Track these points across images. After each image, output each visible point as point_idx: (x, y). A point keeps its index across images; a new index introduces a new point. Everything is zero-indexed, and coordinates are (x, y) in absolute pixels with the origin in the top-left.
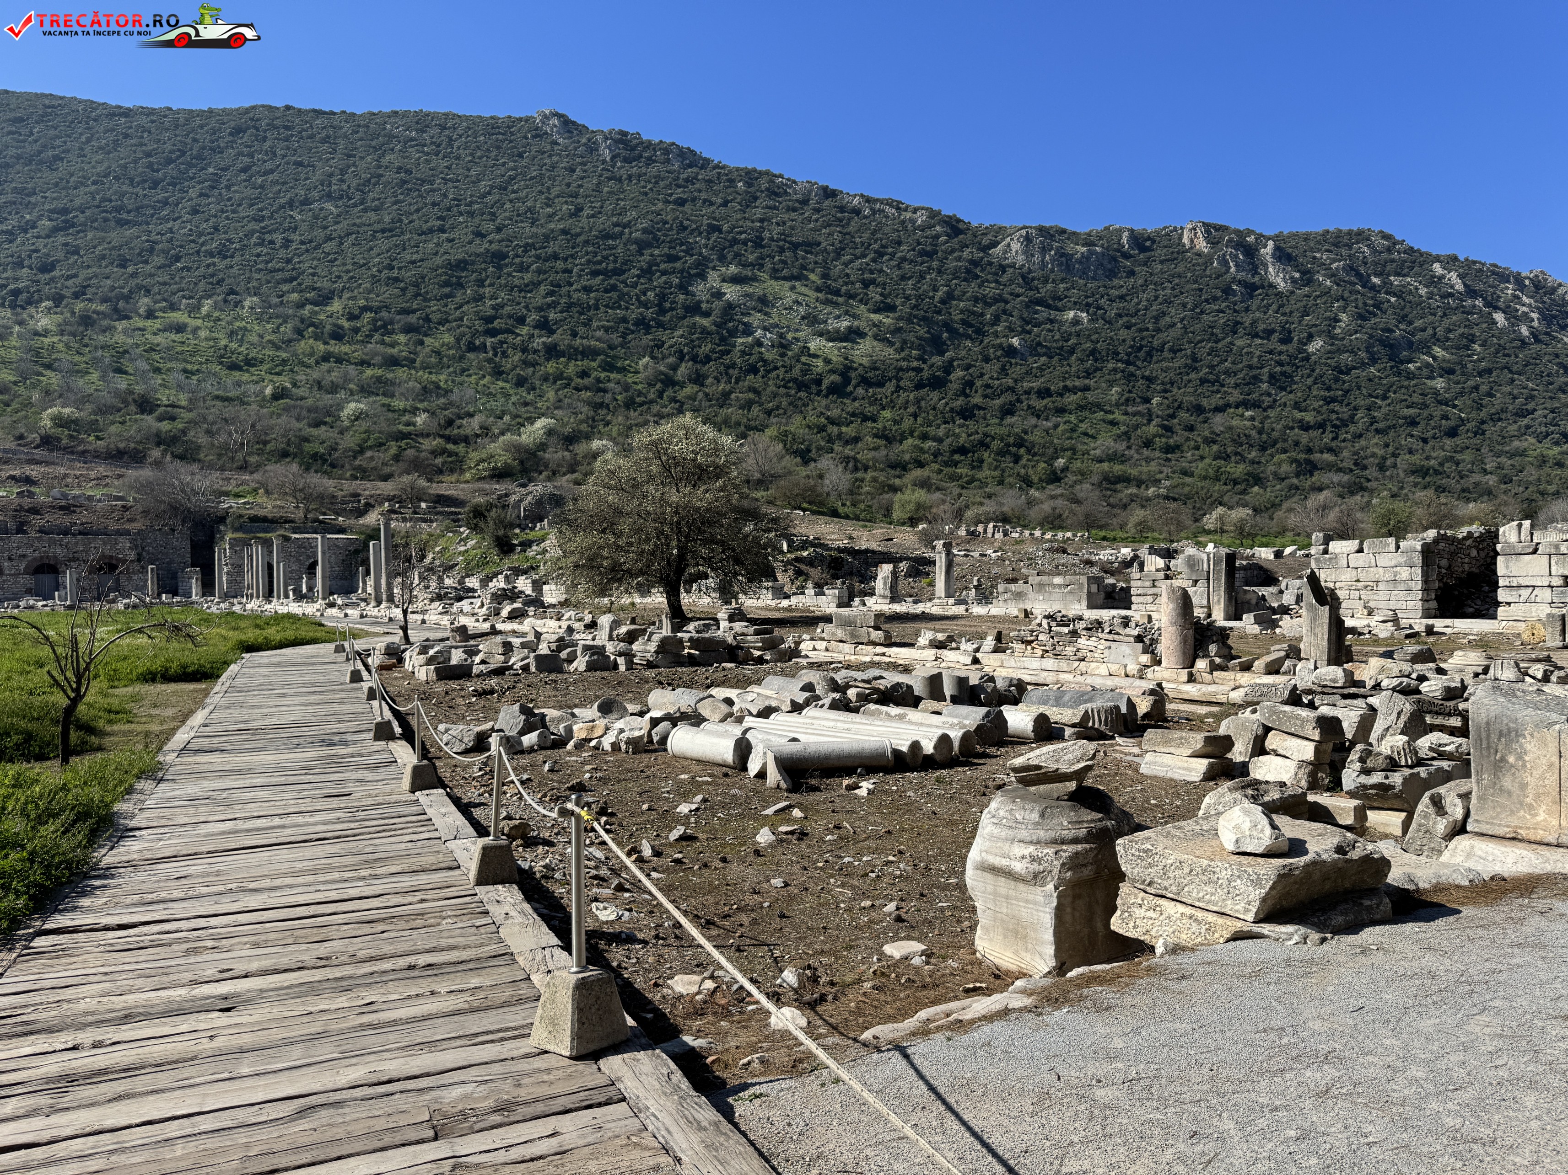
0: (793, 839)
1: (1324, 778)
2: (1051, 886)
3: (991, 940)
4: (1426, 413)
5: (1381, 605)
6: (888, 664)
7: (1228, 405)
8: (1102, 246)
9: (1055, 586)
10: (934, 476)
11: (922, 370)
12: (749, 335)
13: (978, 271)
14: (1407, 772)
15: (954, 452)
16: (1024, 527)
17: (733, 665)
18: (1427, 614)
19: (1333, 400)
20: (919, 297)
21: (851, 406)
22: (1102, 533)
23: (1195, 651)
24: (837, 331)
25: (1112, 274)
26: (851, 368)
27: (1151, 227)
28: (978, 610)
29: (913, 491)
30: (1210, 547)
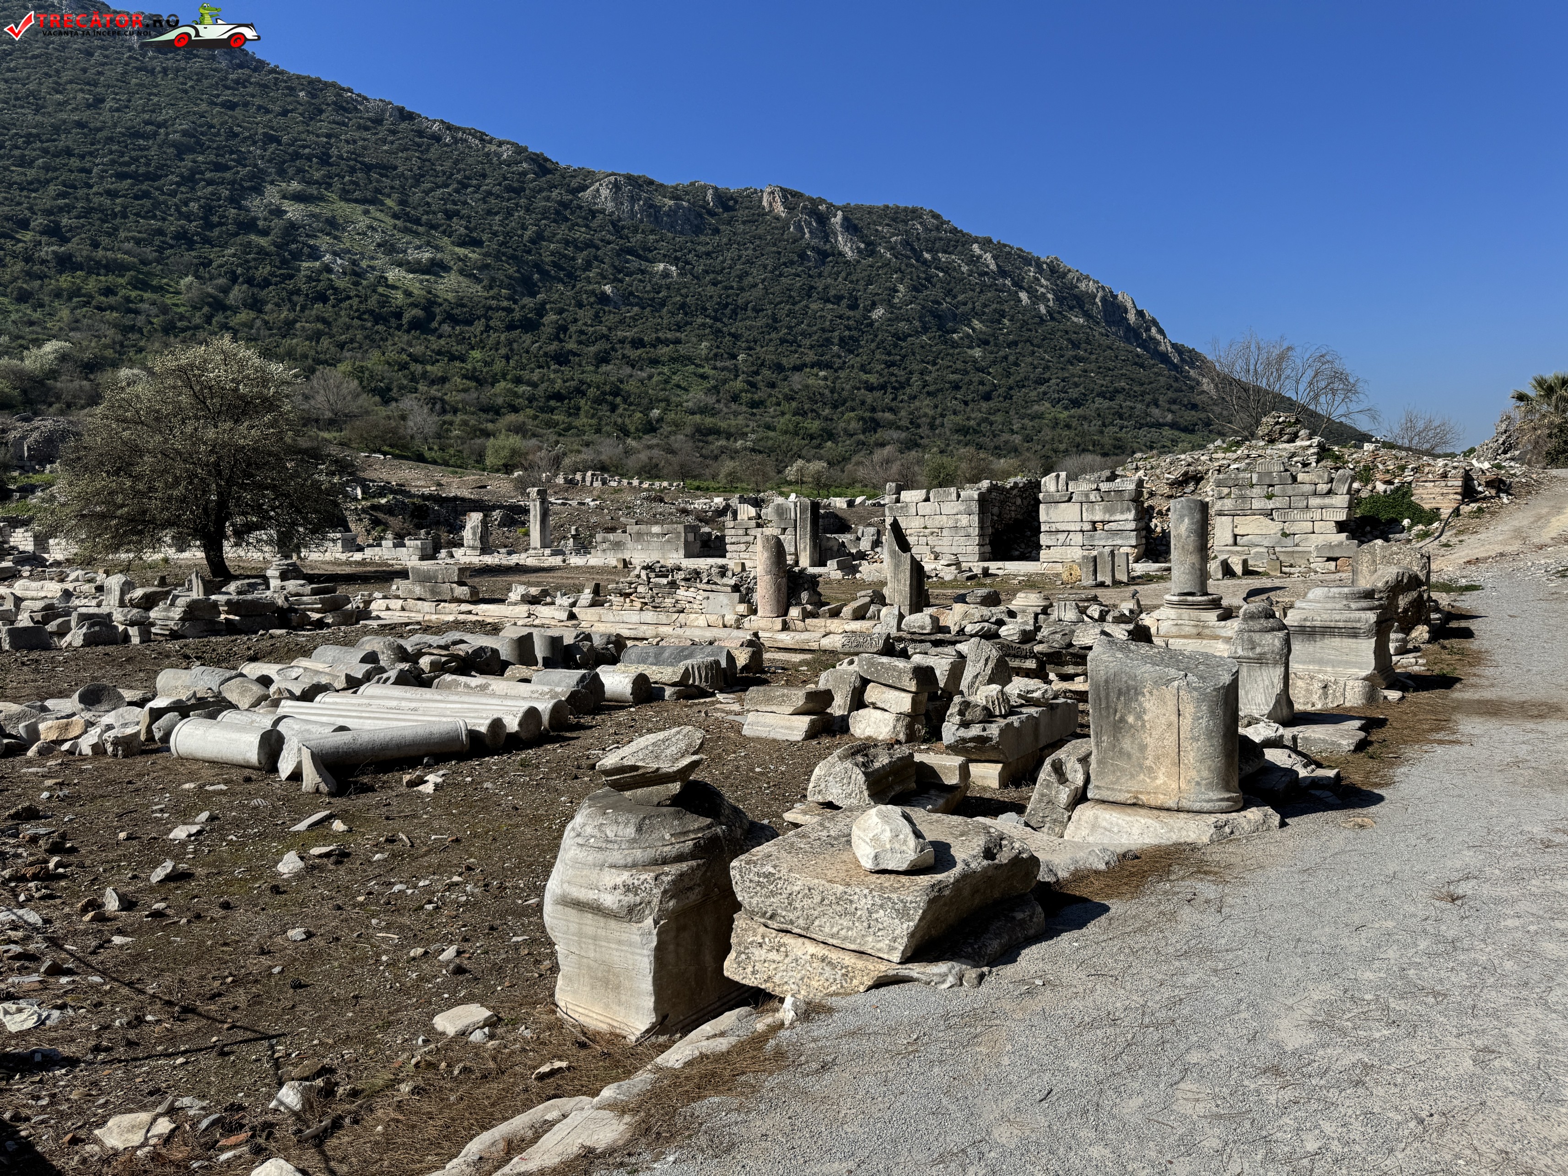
0: (329, 864)
1: (921, 729)
2: (649, 922)
3: (575, 992)
4: (967, 379)
5: (946, 550)
6: (474, 623)
7: (805, 365)
8: (688, 201)
9: (653, 535)
10: (530, 422)
11: (513, 310)
12: (318, 258)
13: (567, 213)
14: (1003, 722)
15: (550, 398)
16: (622, 476)
17: (284, 631)
18: (983, 558)
19: (893, 364)
20: (506, 234)
21: (436, 344)
22: (696, 483)
23: (789, 599)
24: (419, 262)
25: (698, 230)
26: (435, 303)
27: (733, 187)
28: (575, 560)
29: (508, 436)
30: (793, 496)
